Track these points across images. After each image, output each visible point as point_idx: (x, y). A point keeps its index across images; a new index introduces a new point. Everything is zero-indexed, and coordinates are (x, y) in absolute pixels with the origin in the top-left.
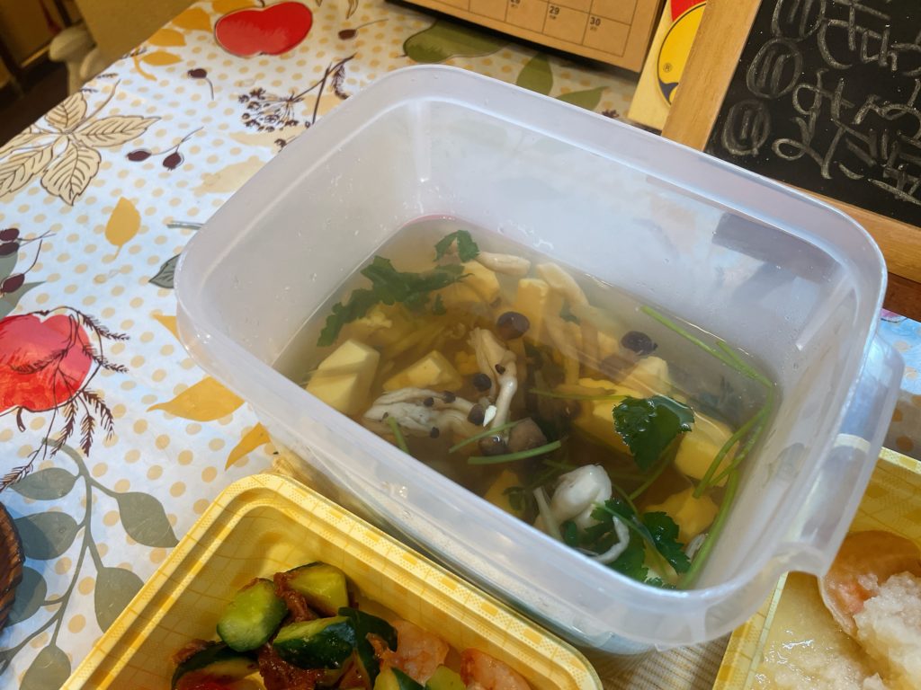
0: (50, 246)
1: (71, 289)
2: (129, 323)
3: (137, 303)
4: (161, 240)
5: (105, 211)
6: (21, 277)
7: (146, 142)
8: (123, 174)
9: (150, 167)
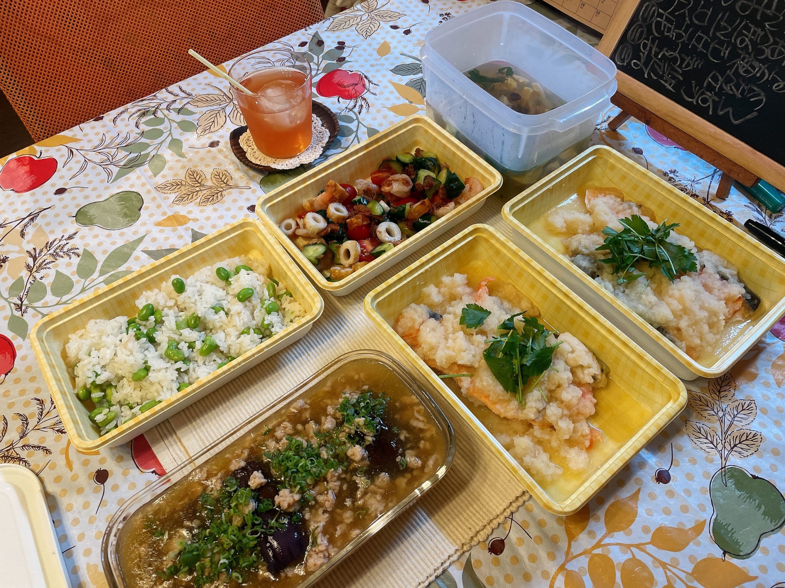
0: (356, 51)
1: (362, 66)
2: (380, 82)
3: (384, 76)
4: (397, 58)
5: (378, 44)
6: (345, 58)
7: (398, 23)
8: (387, 32)
9: (399, 32)
